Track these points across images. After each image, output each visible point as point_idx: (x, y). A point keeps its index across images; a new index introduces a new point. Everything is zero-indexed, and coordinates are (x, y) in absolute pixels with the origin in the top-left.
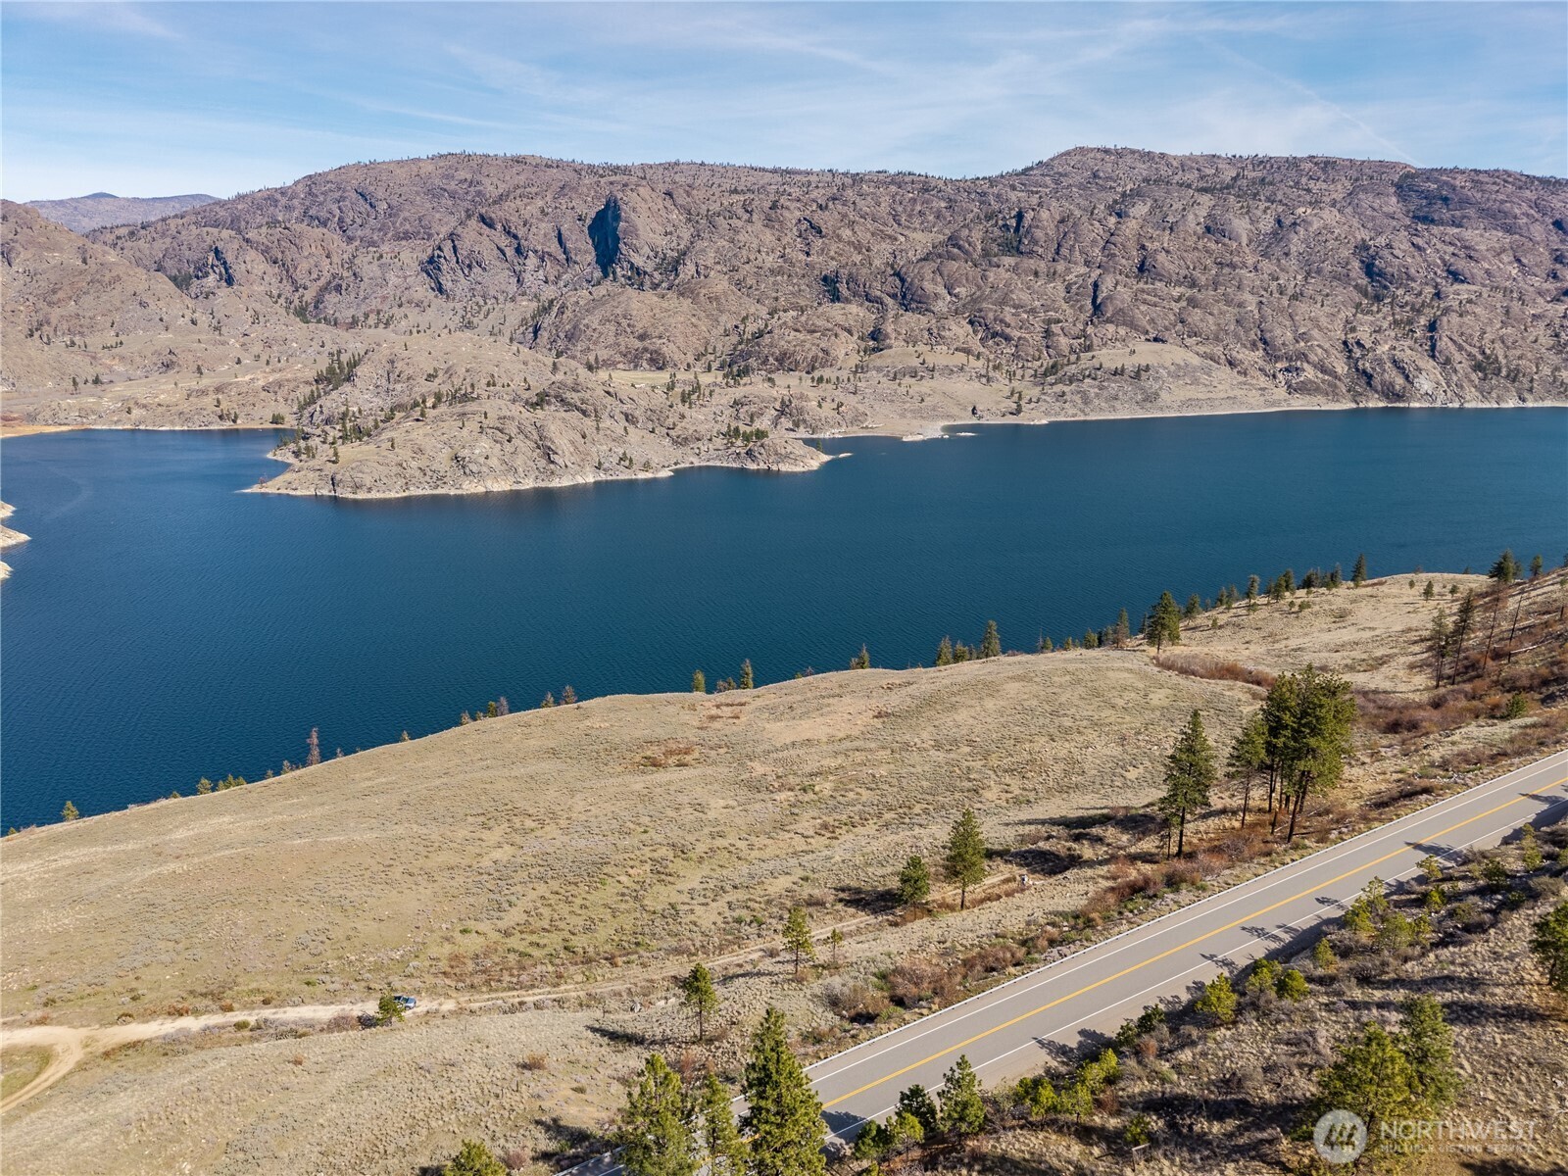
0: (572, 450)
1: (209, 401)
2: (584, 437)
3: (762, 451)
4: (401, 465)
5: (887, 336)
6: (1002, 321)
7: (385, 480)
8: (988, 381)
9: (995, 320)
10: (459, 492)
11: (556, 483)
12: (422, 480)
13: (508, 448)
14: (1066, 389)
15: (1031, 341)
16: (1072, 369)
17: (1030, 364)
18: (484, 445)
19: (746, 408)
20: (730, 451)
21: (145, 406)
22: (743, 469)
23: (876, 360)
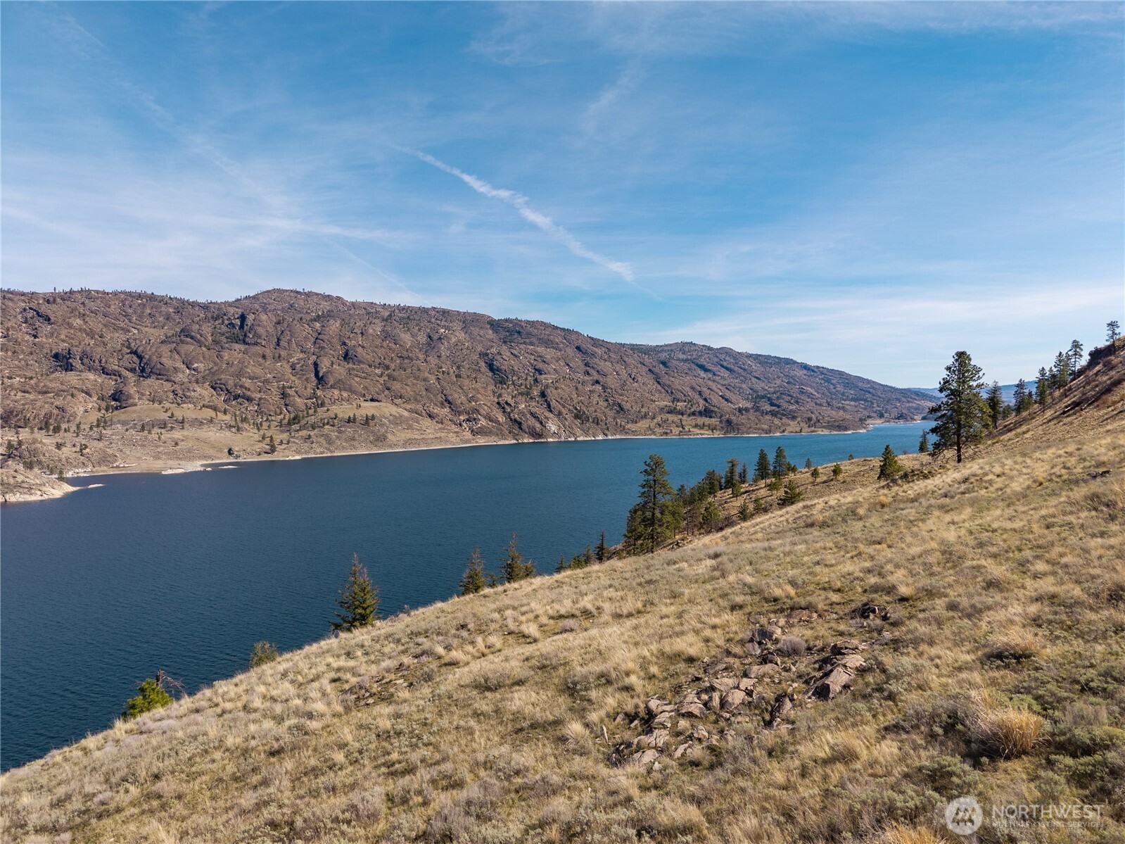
5: (129, 396)
6: (241, 386)
8: (238, 430)
9: (235, 386)
14: (312, 433)
15: (271, 401)
16: (312, 419)
17: (273, 418)
23: (121, 415)
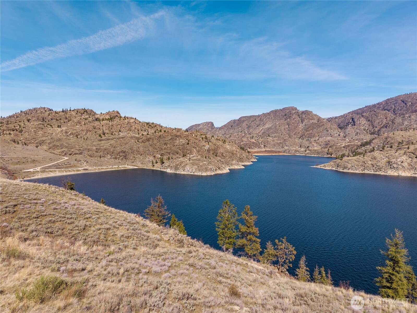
4: (364, 162)
7: (356, 167)
10: (385, 174)
12: (371, 168)
18: (404, 158)
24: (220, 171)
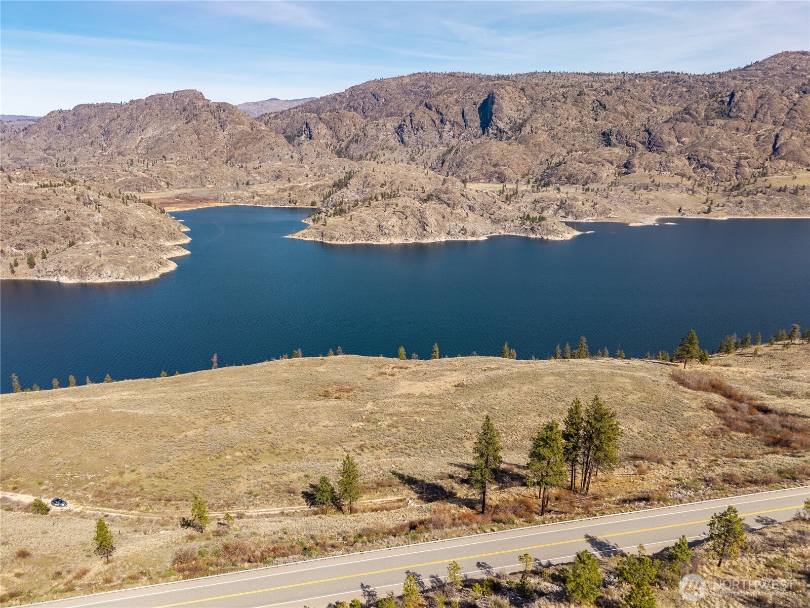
0: (436, 224)
1: (286, 194)
2: (444, 218)
3: (539, 228)
4: (353, 228)
5: (634, 166)
6: (708, 158)
7: (345, 235)
8: (693, 193)
9: (704, 157)
10: (378, 243)
11: (425, 241)
12: (362, 236)
13: (405, 222)
14: (744, 199)
15: (726, 170)
16: (751, 187)
17: (723, 184)
18: (394, 220)
19: (540, 204)
20: (522, 227)
21: (260, 196)
22: (527, 237)
23: (625, 179)
24: (165, 269)
